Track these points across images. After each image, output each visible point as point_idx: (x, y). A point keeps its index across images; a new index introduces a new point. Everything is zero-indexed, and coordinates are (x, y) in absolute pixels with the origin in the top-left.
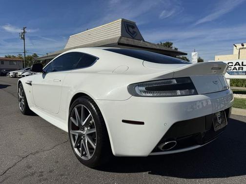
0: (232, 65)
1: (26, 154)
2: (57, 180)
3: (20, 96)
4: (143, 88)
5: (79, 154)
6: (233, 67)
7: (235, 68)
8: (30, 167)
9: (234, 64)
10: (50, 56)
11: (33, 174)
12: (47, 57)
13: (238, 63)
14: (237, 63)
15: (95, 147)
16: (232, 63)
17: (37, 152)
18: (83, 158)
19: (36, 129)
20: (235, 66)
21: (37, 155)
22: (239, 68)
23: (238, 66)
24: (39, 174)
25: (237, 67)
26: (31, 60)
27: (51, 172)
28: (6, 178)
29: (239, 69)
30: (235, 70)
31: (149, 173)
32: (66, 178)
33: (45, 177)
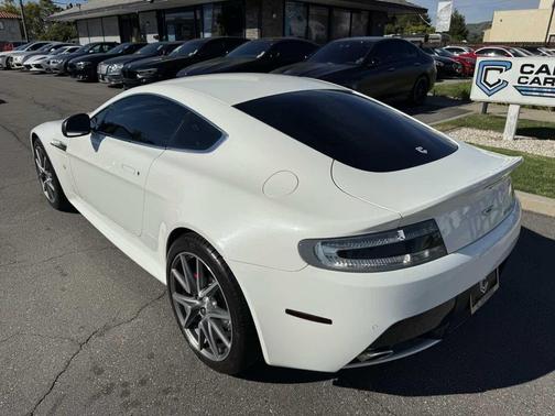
0: (532, 72)
1: (84, 334)
2: (158, 404)
3: (40, 166)
4: (333, 251)
5: (195, 343)
6: (532, 77)
7: (536, 80)
8: (100, 372)
9: (535, 70)
10: (85, 12)
11: (109, 390)
12: (80, 13)
13: (546, 66)
14: (544, 66)
15: (229, 345)
16: (533, 66)
17: (107, 328)
18: (203, 352)
19: (92, 257)
20: (537, 73)
21: (109, 337)
22: (546, 79)
23: (545, 75)
24: (121, 389)
25: (542, 76)
26: (37, 14)
27: (143, 382)
28: (59, 401)
29: (545, 82)
30: (537, 85)
31: (335, 383)
32: (176, 399)
33: (133, 396)
